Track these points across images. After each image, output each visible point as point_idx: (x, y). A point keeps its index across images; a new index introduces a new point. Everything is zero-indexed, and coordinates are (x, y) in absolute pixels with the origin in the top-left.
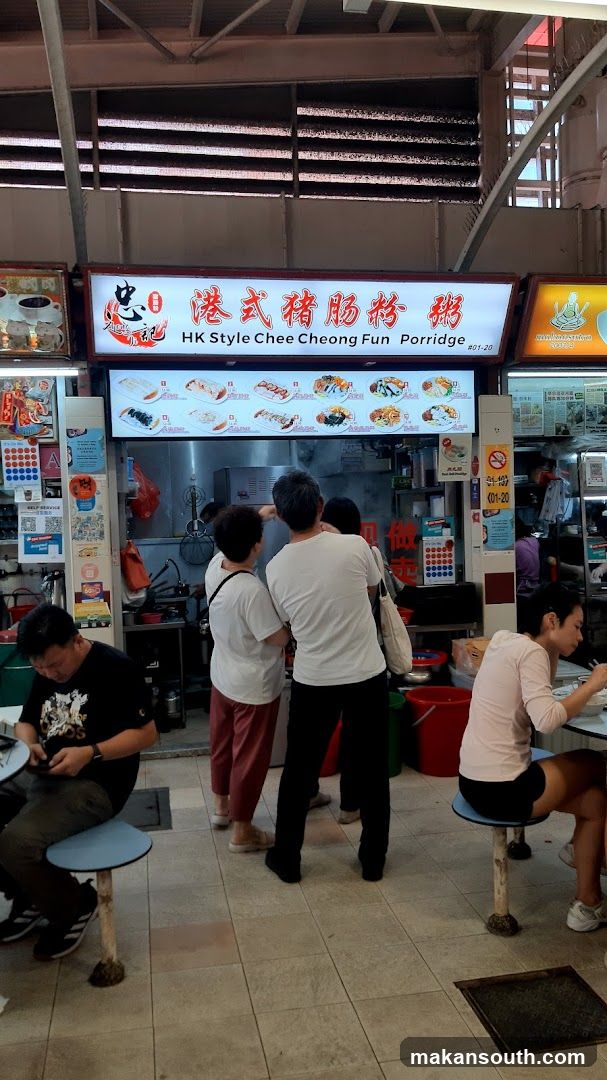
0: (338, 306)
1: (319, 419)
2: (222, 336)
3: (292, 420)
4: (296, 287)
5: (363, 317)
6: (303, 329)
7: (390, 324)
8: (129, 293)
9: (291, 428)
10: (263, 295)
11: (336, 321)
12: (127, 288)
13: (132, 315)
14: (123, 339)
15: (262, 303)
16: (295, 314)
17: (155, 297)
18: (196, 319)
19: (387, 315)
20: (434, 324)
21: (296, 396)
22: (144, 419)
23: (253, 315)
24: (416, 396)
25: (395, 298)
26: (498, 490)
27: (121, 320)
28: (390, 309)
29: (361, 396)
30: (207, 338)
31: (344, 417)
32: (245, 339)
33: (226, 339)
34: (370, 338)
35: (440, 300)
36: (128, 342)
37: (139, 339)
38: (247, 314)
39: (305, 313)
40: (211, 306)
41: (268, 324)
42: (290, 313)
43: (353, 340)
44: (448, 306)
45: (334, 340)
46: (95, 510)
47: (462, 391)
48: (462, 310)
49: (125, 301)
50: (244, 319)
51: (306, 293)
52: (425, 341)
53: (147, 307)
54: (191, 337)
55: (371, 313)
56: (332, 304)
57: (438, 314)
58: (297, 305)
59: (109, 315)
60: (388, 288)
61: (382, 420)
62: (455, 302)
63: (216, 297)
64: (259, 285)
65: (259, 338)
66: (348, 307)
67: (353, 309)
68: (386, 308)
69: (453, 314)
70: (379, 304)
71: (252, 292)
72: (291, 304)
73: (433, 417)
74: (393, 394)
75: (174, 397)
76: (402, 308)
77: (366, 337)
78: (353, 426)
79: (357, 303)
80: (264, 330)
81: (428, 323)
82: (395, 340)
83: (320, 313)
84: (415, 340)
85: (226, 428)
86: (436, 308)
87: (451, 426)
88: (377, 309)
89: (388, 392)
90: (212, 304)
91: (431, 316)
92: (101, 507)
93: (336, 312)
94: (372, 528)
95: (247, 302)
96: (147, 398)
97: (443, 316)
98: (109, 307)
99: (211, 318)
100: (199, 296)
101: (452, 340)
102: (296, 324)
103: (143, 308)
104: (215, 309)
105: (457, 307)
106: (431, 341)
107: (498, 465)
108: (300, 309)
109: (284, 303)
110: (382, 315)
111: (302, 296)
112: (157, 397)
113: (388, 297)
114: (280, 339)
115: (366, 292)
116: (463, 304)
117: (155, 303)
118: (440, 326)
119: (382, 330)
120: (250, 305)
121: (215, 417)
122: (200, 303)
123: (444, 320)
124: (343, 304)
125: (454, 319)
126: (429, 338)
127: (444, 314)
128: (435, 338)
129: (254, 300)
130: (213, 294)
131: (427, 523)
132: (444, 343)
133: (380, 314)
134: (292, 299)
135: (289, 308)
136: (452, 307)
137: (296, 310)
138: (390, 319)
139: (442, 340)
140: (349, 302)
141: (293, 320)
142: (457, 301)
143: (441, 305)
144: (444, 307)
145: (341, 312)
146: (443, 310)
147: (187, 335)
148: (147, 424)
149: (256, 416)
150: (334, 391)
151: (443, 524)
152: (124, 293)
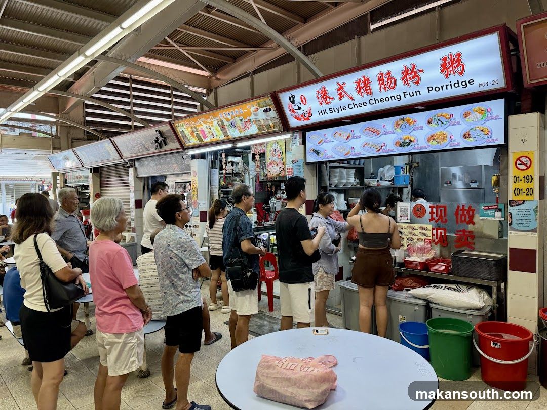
0: (383, 79)
1: (397, 144)
2: (334, 109)
3: (382, 147)
4: (358, 75)
5: (399, 83)
6: (369, 97)
7: (417, 83)
8: (294, 98)
9: (381, 151)
10: (344, 84)
11: (385, 88)
12: (292, 96)
13: (297, 108)
14: (298, 119)
15: (345, 88)
16: (362, 90)
17: (303, 97)
18: (321, 104)
19: (413, 78)
20: (447, 76)
21: (384, 134)
22: (317, 153)
23: (343, 96)
24: (459, 123)
25: (414, 66)
27: (295, 111)
28: (414, 73)
29: (422, 128)
30: (328, 111)
31: (411, 141)
32: (344, 108)
33: (336, 110)
34: (408, 93)
35: (445, 59)
36: (300, 120)
37: (304, 118)
38: (341, 96)
39: (367, 88)
40: (324, 96)
41: (352, 98)
42: (360, 90)
43: (398, 97)
44: (453, 62)
45: (387, 99)
47: (495, 115)
48: (464, 61)
49: (293, 102)
50: (340, 99)
51: (364, 77)
52: (444, 88)
53: (301, 103)
54: (322, 113)
55: (403, 79)
56: (380, 80)
57: (447, 69)
58: (362, 85)
59: (290, 110)
60: (407, 62)
61: (435, 141)
62: (456, 58)
63: (325, 91)
64: (341, 80)
65: (350, 106)
66: (389, 79)
67: (392, 80)
68: (411, 74)
69: (458, 66)
70: (406, 72)
71: (339, 84)
72: (358, 85)
73: (471, 136)
74: (442, 123)
75: (330, 141)
76: (421, 71)
77: (405, 94)
78: (416, 146)
79: (393, 75)
80: (351, 102)
81: (442, 76)
82: (424, 92)
83: (375, 86)
84: (437, 89)
85: (349, 155)
86: (443, 65)
87: (485, 140)
88: (406, 76)
89: (439, 123)
91: (442, 71)
93: (383, 83)
94: (443, 209)
95: (339, 90)
96: (319, 143)
98: (289, 107)
99: (327, 102)
100: (319, 93)
101: (464, 83)
102: (365, 95)
103: (300, 104)
104: (327, 97)
105: (459, 60)
106: (449, 87)
108: (364, 86)
109: (355, 85)
110: (410, 79)
111: (362, 79)
112: (323, 142)
113: (409, 67)
114: (360, 105)
115: (396, 68)
116: (463, 57)
117: (304, 100)
118: (451, 76)
119: (413, 88)
121: (345, 149)
122: (320, 95)
123: (452, 72)
124: (385, 78)
125: (459, 69)
126: (447, 86)
127: (451, 68)
128: (451, 85)
129: (341, 88)
130: (323, 90)
131: (483, 207)
132: (459, 86)
133: (408, 78)
134: (358, 83)
135: (358, 88)
136: (455, 62)
137: (362, 88)
138: (416, 79)
139: (457, 85)
140: (388, 76)
141: (362, 93)
142: (457, 57)
143: (447, 62)
144: (449, 63)
145: (386, 82)
146: (449, 66)
147: (320, 112)
148: (319, 156)
149: (364, 147)
150: (406, 127)
151: (496, 208)
152: (292, 99)
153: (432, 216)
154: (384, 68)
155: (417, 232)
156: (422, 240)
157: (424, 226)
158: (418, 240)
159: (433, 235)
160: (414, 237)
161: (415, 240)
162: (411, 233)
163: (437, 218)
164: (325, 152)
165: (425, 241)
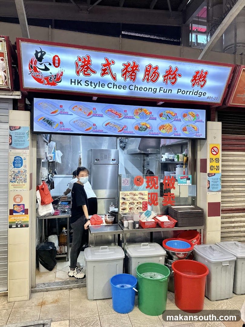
0: (149, 71)
1: (136, 128)
2: (91, 83)
3: (123, 128)
4: (129, 59)
5: (161, 78)
6: (131, 82)
7: (173, 83)
8: (42, 55)
9: (122, 131)
10: (113, 62)
11: (148, 79)
12: (41, 52)
13: (44, 68)
14: (39, 80)
15: (112, 66)
16: (128, 74)
17: (57, 58)
18: (78, 73)
20: (193, 85)
21: (125, 117)
22: (50, 123)
23: (107, 73)
24: (180, 120)
25: (177, 70)
26: (214, 164)
27: (38, 70)
28: (174, 75)
29: (155, 119)
30: (83, 83)
31: (147, 128)
32: (103, 85)
33: (93, 84)
34: (163, 89)
35: (197, 73)
36: (42, 82)
37: (48, 81)
38: (104, 73)
39: (133, 74)
42: (125, 73)
43: (155, 90)
44: (201, 76)
45: (145, 89)
46: (22, 168)
48: (207, 79)
49: (40, 59)
50: (102, 75)
51: (134, 63)
52: (188, 93)
53: (52, 64)
54: (75, 82)
55: (165, 76)
56: (147, 71)
57: (196, 80)
58: (130, 69)
59: (31, 66)
60: (174, 64)
63: (89, 61)
64: (111, 56)
65: (110, 85)
66: (154, 73)
67: (156, 74)
68: (172, 75)
69: (203, 80)
70: (169, 72)
71: (107, 60)
72: (126, 68)
73: (187, 130)
75: (67, 113)
76: (180, 75)
77: (161, 89)
78: (151, 132)
79: (159, 71)
80: (113, 81)
81: (191, 84)
82: (175, 91)
83: (141, 75)
84: (184, 92)
86: (195, 77)
87: (195, 134)
88: (167, 75)
89: (168, 117)
90: (86, 65)
91: (192, 81)
92: (25, 166)
93: (148, 75)
94: (156, 179)
95: (104, 65)
96: (53, 113)
97: (198, 81)
98: (31, 62)
99: (86, 73)
100: (80, 60)
101: (200, 94)
102: (128, 79)
103: (50, 64)
104: (88, 68)
105: (205, 77)
106: (191, 93)
107: (214, 153)
109: (123, 67)
111: (132, 64)
112: (57, 113)
113: (174, 69)
114: (119, 87)
115: (163, 65)
116: (208, 76)
117: (56, 62)
118: (196, 86)
119: (169, 86)
120: (106, 67)
122: (80, 64)
123: (198, 83)
124: (152, 71)
125: (202, 83)
126: (190, 92)
127: (198, 80)
128: (193, 92)
129: (108, 64)
130: (87, 59)
131: (180, 178)
132: (197, 94)
133: (169, 77)
134: (127, 66)
135: (125, 70)
136: (202, 77)
137: (129, 72)
138: (173, 81)
139: (196, 93)
140: (155, 70)
141: (127, 77)
142: (205, 74)
143: (198, 75)
144: (198, 77)
145: (150, 75)
146: (198, 78)
147: (73, 81)
148: (52, 126)
149: (106, 125)
150: (143, 115)
151: (187, 178)
152: (39, 54)
153: (148, 184)
154: (154, 62)
155: (136, 197)
156: (141, 203)
157: (143, 192)
158: (137, 203)
159: (149, 198)
160: (135, 201)
161: (136, 204)
162: (132, 198)
163: (151, 186)
164: (61, 123)
165: (143, 204)
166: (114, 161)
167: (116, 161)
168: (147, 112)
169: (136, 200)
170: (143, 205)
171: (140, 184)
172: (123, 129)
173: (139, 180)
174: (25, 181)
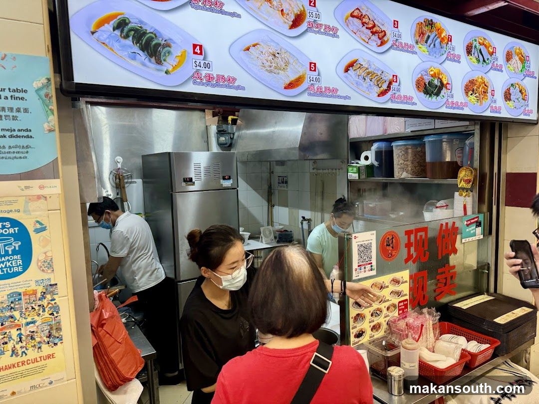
1: (418, 86)
3: (390, 83)
9: (388, 95)
21: (395, 47)
24: (501, 68)
29: (458, 59)
31: (442, 85)
46: (32, 273)
47: (531, 68)
61: (474, 95)
73: (511, 97)
74: (484, 61)
75: (218, 8)
78: (450, 100)
87: (522, 110)
89: (480, 58)
121: (287, 64)
131: (466, 223)
148: (159, 62)
149: (347, 70)
150: (434, 45)
151: (477, 222)
153: (409, 252)
155: (386, 293)
156: (394, 306)
157: (399, 275)
158: (388, 309)
159: (411, 290)
160: (382, 306)
161: (385, 311)
163: (415, 255)
164: (198, 50)
165: (399, 307)
166: (228, 181)
167: (231, 181)
168: (442, 36)
169: (385, 301)
170: (399, 310)
171: (394, 253)
172: (389, 87)
173: (390, 242)
174: (53, 336)
